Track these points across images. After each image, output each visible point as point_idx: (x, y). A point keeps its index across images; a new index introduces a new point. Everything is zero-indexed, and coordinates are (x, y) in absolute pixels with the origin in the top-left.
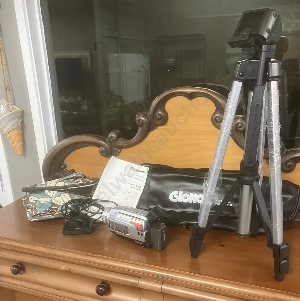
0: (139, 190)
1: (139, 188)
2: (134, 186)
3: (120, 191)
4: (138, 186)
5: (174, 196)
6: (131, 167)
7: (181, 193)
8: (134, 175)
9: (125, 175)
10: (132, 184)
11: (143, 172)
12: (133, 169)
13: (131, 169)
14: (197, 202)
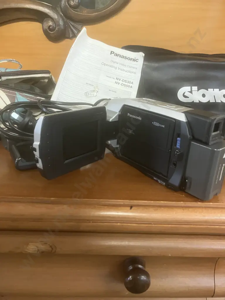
0: (131, 87)
1: (131, 85)
2: (121, 82)
3: (98, 89)
4: (129, 82)
5: (185, 94)
6: (112, 52)
7: (195, 88)
8: (119, 63)
9: (103, 64)
10: (117, 78)
11: (133, 59)
12: (114, 54)
13: (112, 54)
14: (221, 101)
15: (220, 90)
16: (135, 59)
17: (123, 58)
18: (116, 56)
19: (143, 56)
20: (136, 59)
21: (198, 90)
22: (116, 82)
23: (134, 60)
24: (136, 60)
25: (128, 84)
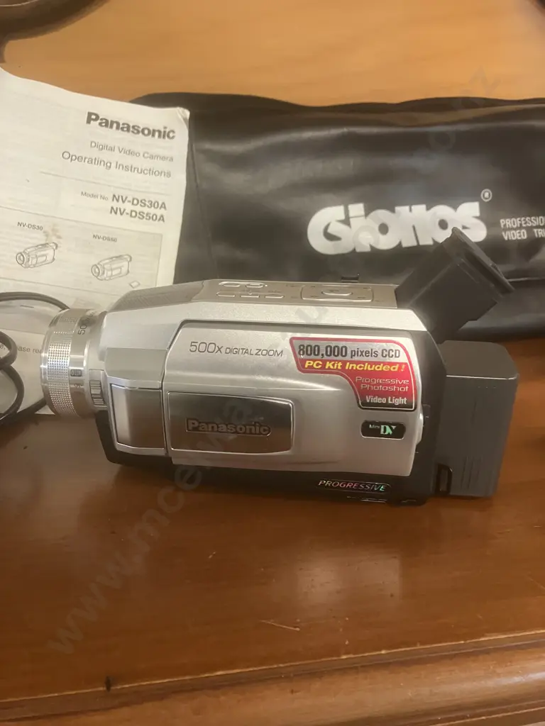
0: (162, 218)
1: (159, 212)
2: (128, 207)
3: (59, 238)
4: (152, 204)
5: (330, 231)
6: (90, 114)
7: (357, 209)
8: (116, 149)
9: (66, 155)
10: (114, 196)
11: (159, 132)
12: (99, 121)
13: (92, 122)
14: (434, 240)
15: (428, 209)
16: (165, 132)
17: (128, 130)
18: (106, 126)
19: (185, 119)
20: (167, 130)
21: (368, 212)
22: (112, 208)
23: (165, 134)
24: (169, 132)
25: (152, 211)
